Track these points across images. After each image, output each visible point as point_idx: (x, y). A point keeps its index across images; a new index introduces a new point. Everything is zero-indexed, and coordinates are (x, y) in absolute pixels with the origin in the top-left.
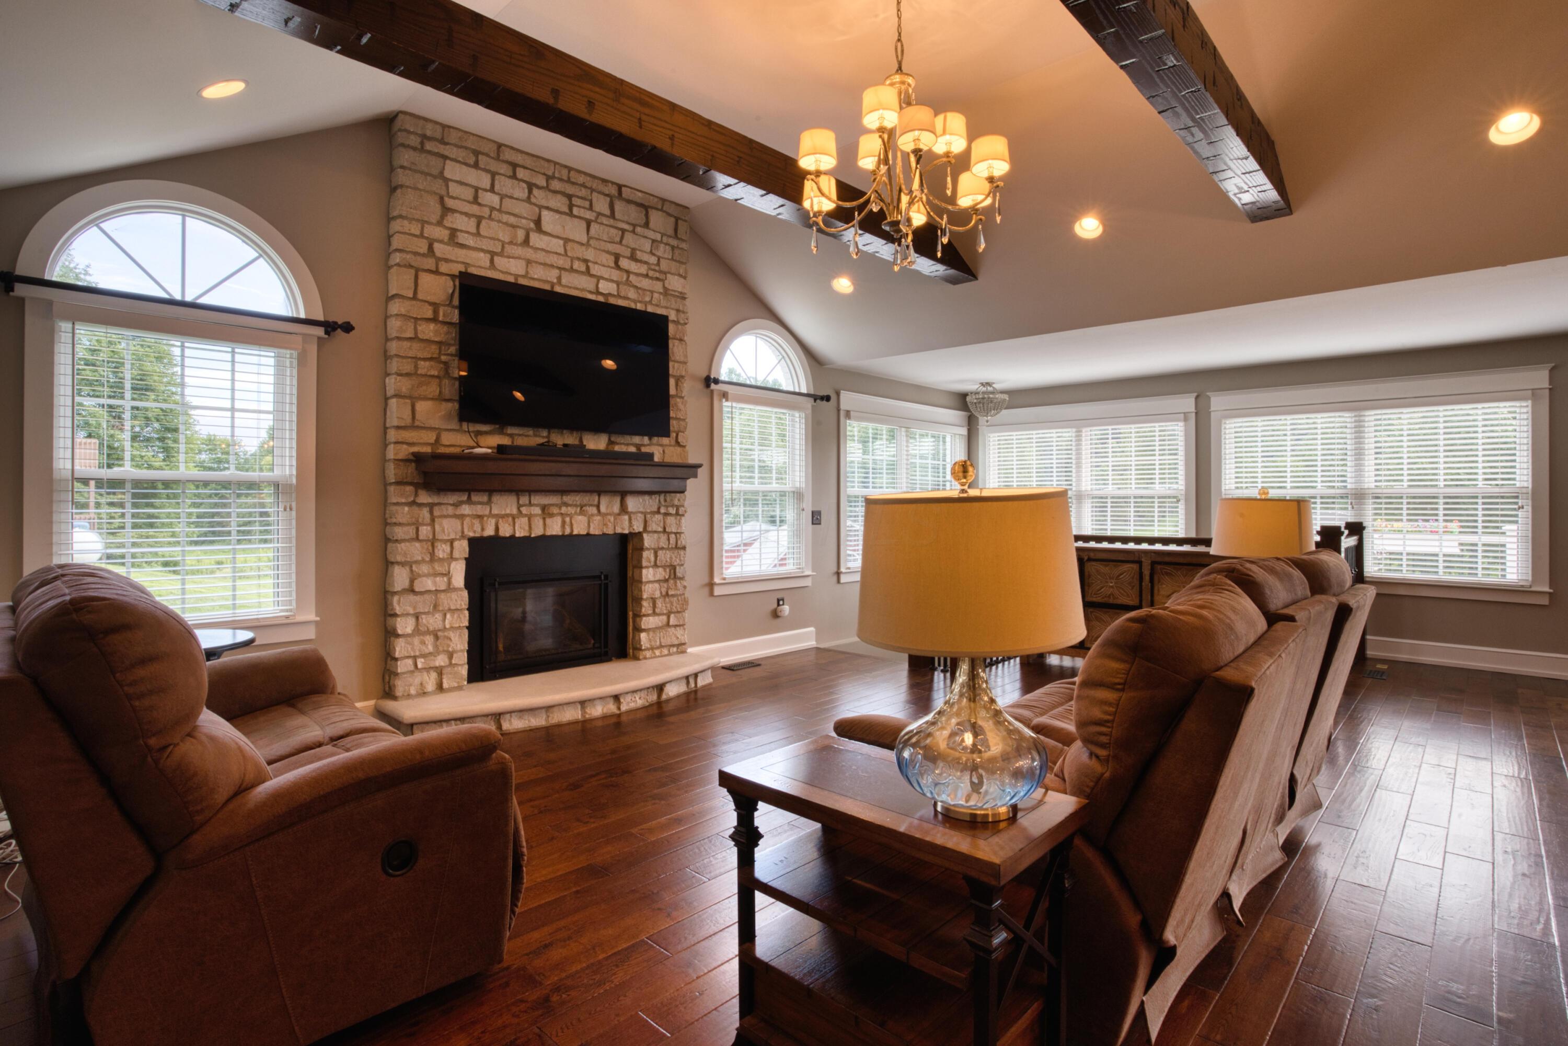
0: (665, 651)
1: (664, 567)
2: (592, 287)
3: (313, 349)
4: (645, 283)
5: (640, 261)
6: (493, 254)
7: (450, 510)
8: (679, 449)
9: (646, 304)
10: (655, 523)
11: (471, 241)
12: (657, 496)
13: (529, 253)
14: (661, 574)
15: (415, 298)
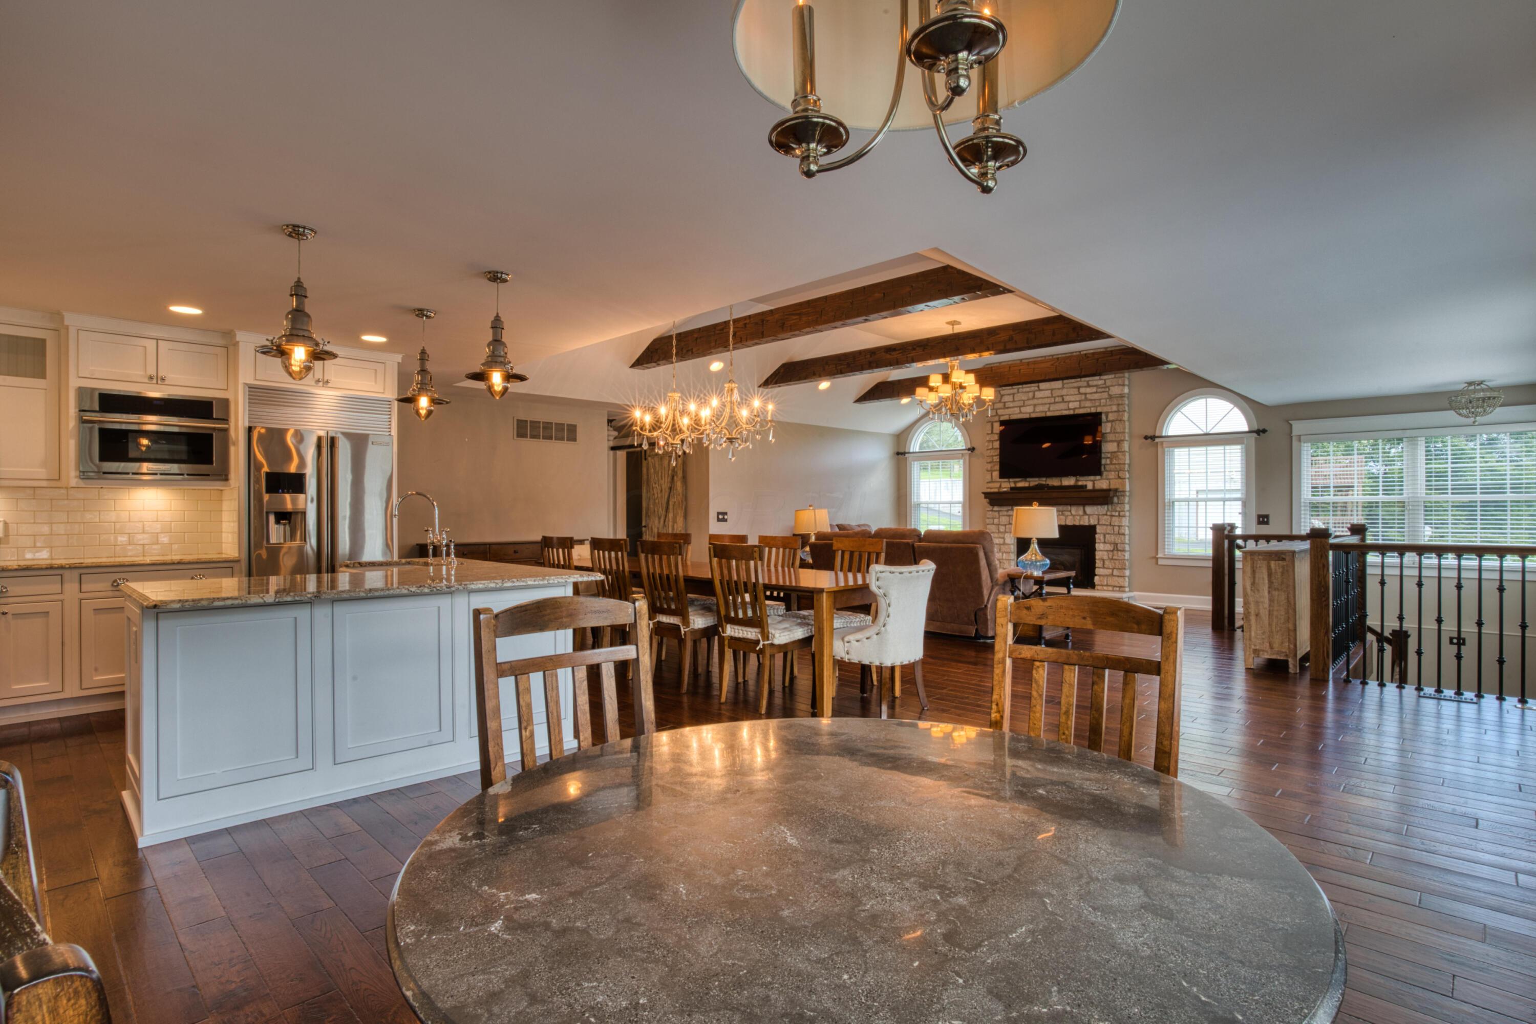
0: (1111, 588)
1: (1110, 543)
2: (1066, 407)
3: (967, 457)
4: (1096, 396)
5: (1093, 386)
6: (1020, 407)
7: (1005, 513)
8: (1120, 480)
9: (1096, 407)
10: (1105, 520)
11: (1011, 405)
12: (1106, 507)
13: (1035, 402)
14: (1109, 547)
15: (992, 433)
